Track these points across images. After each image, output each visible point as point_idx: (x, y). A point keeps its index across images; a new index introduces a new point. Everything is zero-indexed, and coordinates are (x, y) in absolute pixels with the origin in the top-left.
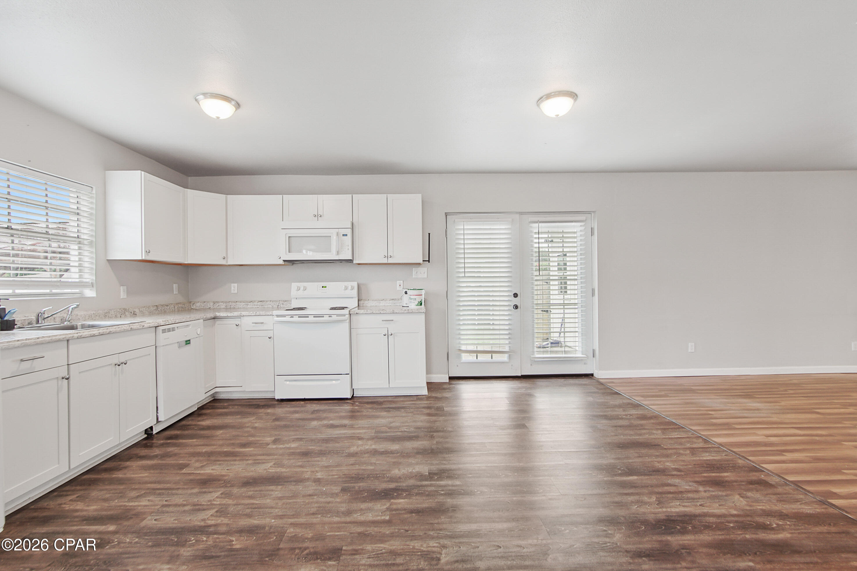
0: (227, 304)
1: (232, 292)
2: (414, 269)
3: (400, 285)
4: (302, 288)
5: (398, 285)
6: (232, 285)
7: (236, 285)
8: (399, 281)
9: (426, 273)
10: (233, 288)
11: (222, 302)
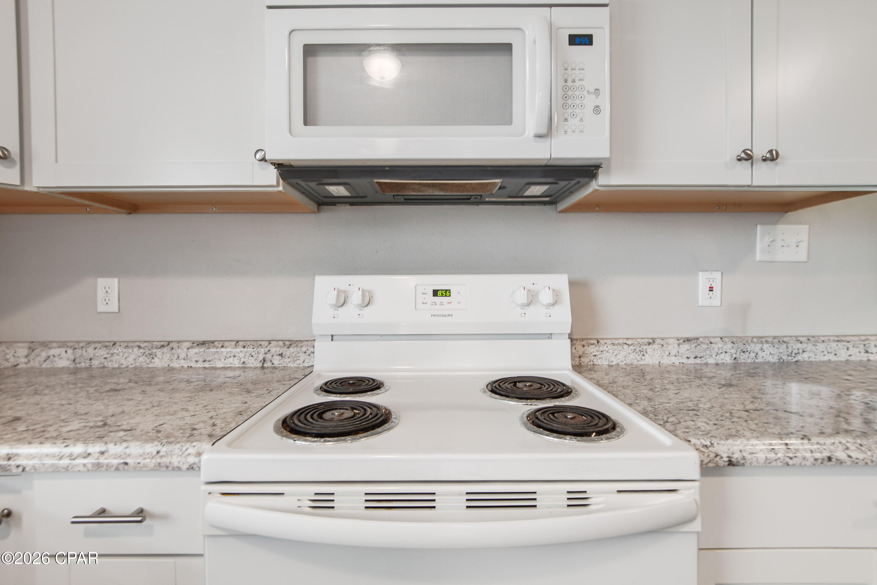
0: (79, 352)
1: (101, 308)
2: (759, 227)
3: (711, 289)
4: (356, 298)
5: (703, 289)
6: (102, 282)
7: (114, 282)
8: (708, 275)
9: (804, 246)
10: (101, 294)
11: (63, 344)
